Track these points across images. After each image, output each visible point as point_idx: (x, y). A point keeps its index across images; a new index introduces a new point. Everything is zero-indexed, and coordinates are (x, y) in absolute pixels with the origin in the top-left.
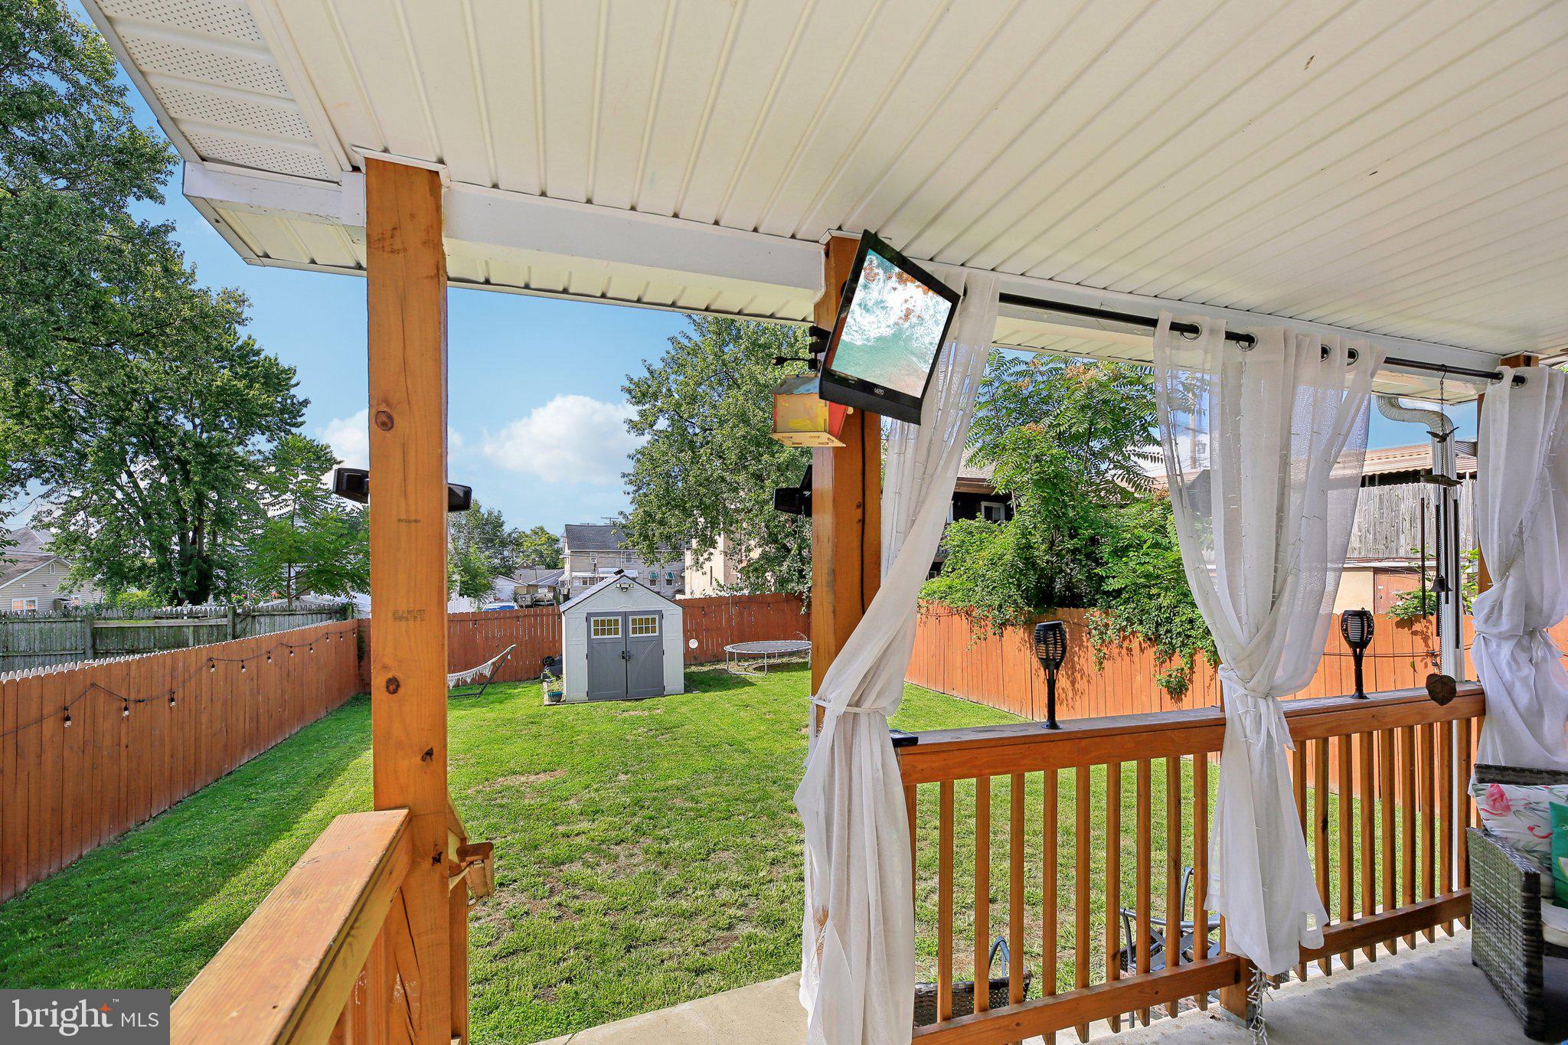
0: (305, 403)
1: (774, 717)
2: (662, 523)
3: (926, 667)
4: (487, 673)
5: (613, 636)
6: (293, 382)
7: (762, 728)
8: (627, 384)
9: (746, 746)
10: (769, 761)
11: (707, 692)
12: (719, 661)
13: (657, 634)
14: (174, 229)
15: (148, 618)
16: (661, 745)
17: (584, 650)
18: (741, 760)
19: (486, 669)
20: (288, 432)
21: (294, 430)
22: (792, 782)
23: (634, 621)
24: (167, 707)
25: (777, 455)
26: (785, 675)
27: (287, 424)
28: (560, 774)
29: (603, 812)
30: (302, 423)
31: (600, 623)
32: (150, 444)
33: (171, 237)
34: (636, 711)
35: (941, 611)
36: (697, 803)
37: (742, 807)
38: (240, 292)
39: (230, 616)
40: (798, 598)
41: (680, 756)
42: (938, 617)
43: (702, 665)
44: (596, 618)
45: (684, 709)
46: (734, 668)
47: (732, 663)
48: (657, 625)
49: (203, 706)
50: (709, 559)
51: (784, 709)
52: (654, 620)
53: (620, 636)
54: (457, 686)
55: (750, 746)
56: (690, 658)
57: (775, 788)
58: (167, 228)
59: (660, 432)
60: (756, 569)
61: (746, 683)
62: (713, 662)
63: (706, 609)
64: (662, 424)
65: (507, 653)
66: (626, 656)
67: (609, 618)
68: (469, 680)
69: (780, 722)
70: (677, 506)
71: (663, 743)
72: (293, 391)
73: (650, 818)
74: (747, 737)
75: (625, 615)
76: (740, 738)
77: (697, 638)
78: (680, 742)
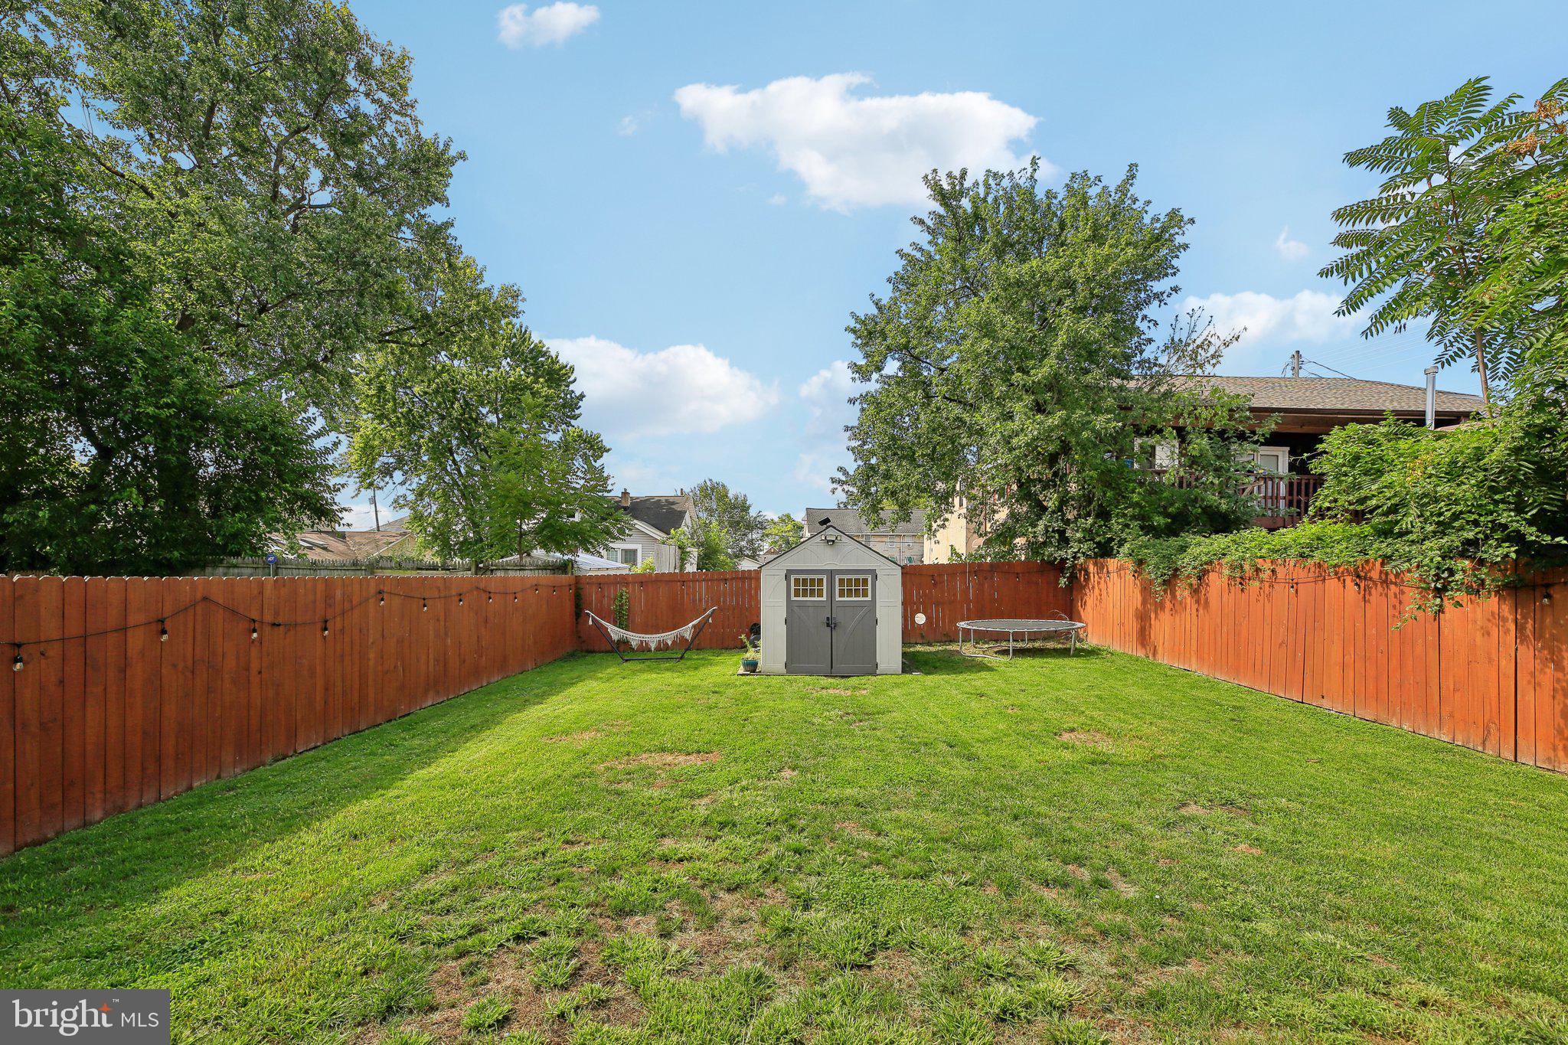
0: (582, 397)
1: (1020, 713)
2: (887, 476)
3: (1266, 661)
4: (688, 635)
5: (816, 599)
6: (571, 379)
7: (1001, 727)
8: (852, 324)
9: (973, 750)
10: (1008, 777)
11: (929, 674)
12: (952, 640)
13: (869, 598)
14: (452, 225)
15: (412, 569)
16: (853, 735)
17: (783, 613)
18: (962, 771)
19: (687, 631)
20: (569, 424)
21: (573, 422)
22: (1047, 821)
23: (841, 581)
24: (318, 636)
25: (1033, 372)
26: (1037, 662)
27: (568, 417)
28: (717, 758)
29: (734, 825)
30: (579, 416)
31: (803, 583)
32: (469, 438)
33: (451, 231)
34: (837, 689)
35: (1300, 574)
36: (879, 834)
37: (953, 858)
38: (515, 288)
39: (473, 569)
40: (1059, 567)
41: (874, 753)
42: (1294, 584)
43: (930, 644)
44: (797, 576)
45: (896, 692)
46: (968, 650)
47: (968, 644)
48: (869, 587)
49: (371, 640)
50: (943, 526)
51: (1035, 703)
52: (865, 581)
53: (824, 598)
54: (658, 649)
55: (980, 750)
56: (909, 633)
57: (1015, 829)
58: (449, 224)
59: (889, 377)
60: (1005, 535)
61: (982, 667)
62: (944, 643)
63: (937, 579)
64: (892, 367)
65: (709, 616)
66: (831, 624)
67: (812, 577)
68: (670, 643)
69: (1029, 721)
70: (904, 457)
71: (857, 732)
72: (572, 387)
73: (797, 851)
74: (977, 736)
75: (831, 573)
76: (965, 735)
77: (924, 613)
78: (879, 733)
